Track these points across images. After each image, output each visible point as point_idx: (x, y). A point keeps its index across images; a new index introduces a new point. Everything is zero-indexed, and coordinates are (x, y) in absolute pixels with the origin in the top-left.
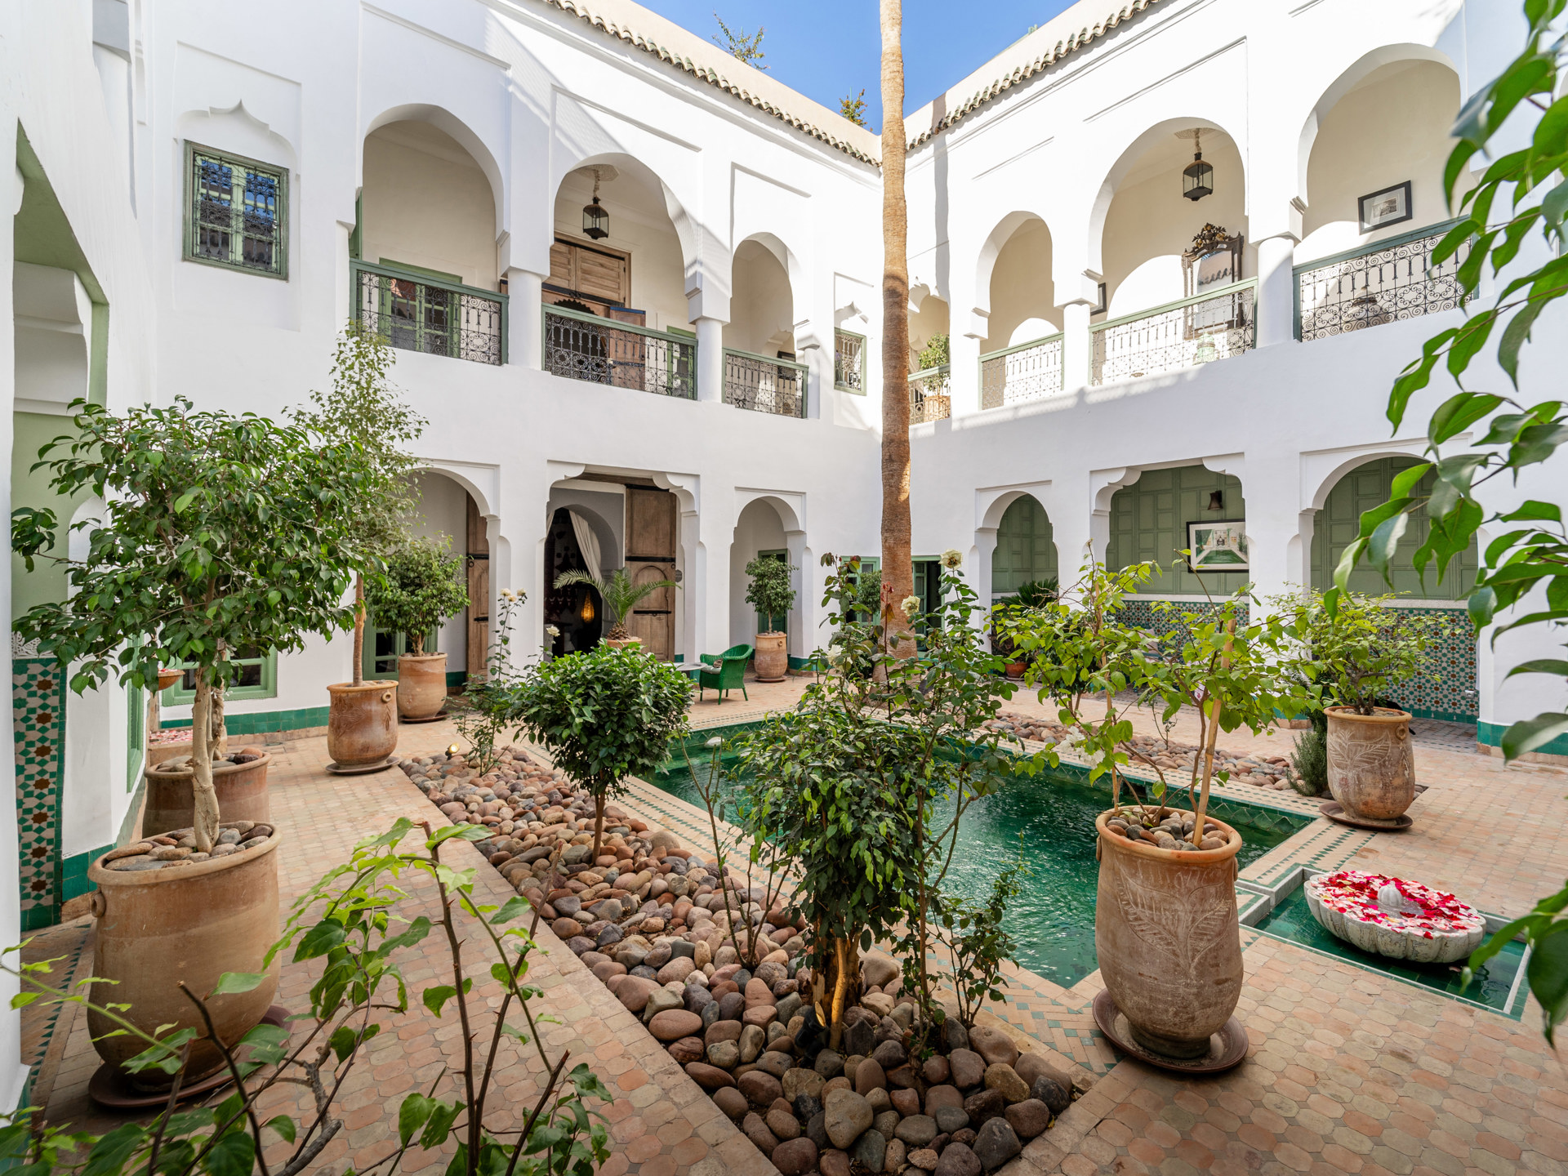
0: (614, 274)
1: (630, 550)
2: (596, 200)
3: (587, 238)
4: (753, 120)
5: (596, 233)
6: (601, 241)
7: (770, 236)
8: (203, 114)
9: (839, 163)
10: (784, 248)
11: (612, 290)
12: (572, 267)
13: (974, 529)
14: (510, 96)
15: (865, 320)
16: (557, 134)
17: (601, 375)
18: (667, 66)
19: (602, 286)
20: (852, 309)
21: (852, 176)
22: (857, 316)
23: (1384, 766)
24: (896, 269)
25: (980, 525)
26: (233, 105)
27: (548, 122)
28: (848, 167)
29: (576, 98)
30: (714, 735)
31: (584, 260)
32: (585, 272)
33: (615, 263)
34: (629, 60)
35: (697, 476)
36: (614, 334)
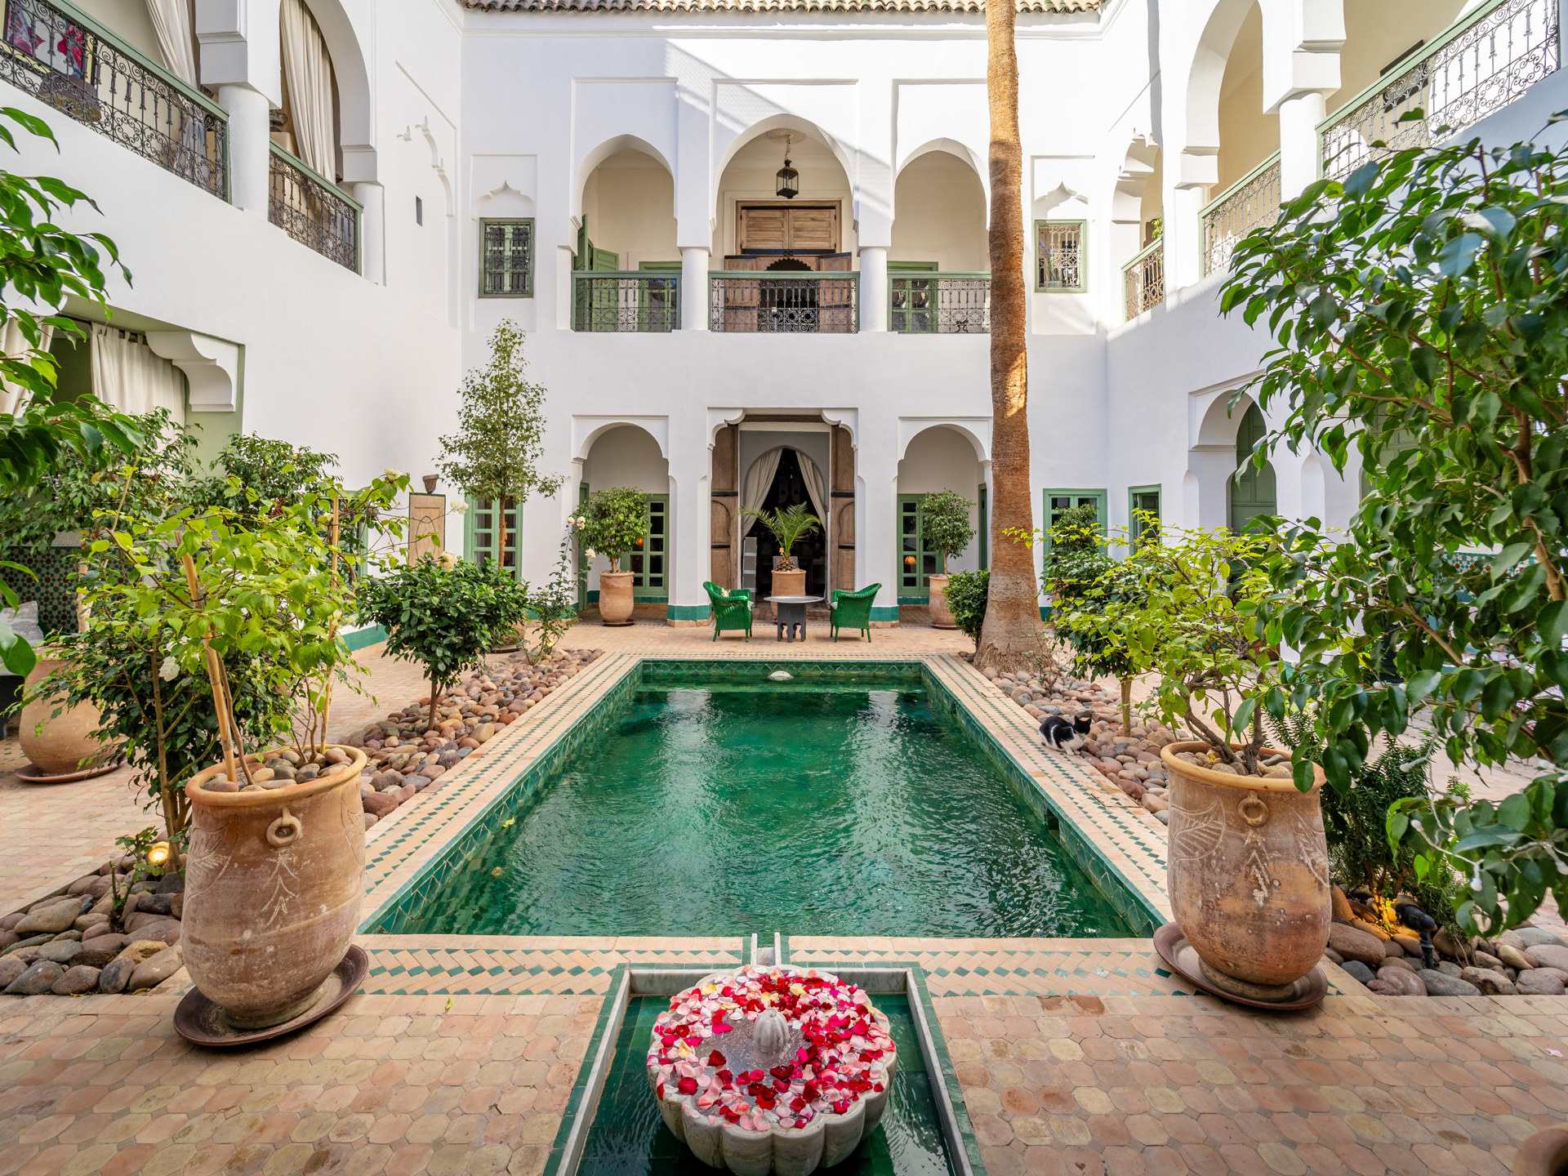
0: (824, 224)
1: (835, 486)
2: (787, 163)
3: (783, 198)
4: (916, 27)
5: (789, 193)
6: (796, 198)
7: (946, 141)
8: (487, 197)
9: (1035, 28)
10: (964, 148)
11: (823, 239)
12: (785, 228)
13: (1185, 448)
14: (677, 102)
15: (1084, 201)
16: (720, 118)
17: (811, 324)
18: (816, 15)
19: (813, 239)
20: (1063, 192)
21: (1055, 36)
22: (1073, 198)
23: (1209, 866)
24: (1005, 135)
25: (1196, 443)
26: (500, 185)
27: (708, 110)
28: (1050, 28)
29: (738, 82)
30: (778, 669)
31: (796, 219)
32: (798, 230)
33: (826, 213)
34: (779, 27)
35: (856, 409)
36: (823, 284)
